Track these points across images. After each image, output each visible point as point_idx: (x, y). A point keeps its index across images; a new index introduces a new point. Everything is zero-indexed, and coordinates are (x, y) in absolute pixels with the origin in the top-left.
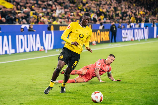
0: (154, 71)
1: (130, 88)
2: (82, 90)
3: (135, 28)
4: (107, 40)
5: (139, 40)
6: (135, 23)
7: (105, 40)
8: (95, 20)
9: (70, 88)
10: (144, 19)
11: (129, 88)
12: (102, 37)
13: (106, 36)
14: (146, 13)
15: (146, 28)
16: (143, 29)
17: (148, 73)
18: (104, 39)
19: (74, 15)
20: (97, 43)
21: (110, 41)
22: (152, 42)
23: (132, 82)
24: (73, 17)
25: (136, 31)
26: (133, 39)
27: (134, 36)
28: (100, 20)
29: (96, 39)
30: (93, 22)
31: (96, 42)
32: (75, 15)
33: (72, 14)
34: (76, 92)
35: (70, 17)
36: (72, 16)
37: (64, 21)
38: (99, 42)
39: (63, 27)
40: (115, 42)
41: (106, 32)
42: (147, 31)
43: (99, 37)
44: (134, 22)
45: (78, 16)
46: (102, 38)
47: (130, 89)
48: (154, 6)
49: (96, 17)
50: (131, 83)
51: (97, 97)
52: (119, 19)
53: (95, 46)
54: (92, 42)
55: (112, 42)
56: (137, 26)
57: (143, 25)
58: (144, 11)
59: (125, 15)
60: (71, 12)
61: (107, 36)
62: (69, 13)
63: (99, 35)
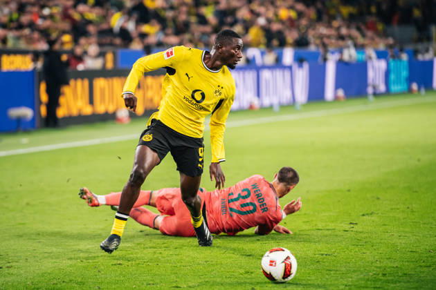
0: (327, 214)
1: (247, 272)
2: (80, 280)
3: (264, 67)
5: (276, 108)
6: (263, 47)
8: (125, 35)
9: (37, 272)
10: (291, 36)
11: (242, 271)
12: (149, 94)
14: (300, 15)
15: (300, 66)
16: (290, 68)
17: (306, 220)
19: (51, 17)
22: (318, 113)
23: (253, 252)
24: (47, 23)
25: (266, 74)
26: (256, 102)
27: (258, 94)
28: (143, 36)
30: (118, 41)
32: (58, 17)
33: (46, 12)
34: (59, 286)
35: (40, 22)
36: (44, 18)
37: (18, 38)
38: (140, 111)
39: (12, 58)
42: (302, 75)
43: (139, 94)
44: (257, 45)
45: (67, 20)
46: (151, 100)
47: (246, 275)
49: (131, 26)
50: (250, 255)
51: (274, 264)
52: (208, 34)
56: (270, 58)
57: (288, 55)
58: (291, 8)
59: (229, 19)
60: (43, 7)
62: (35, 9)
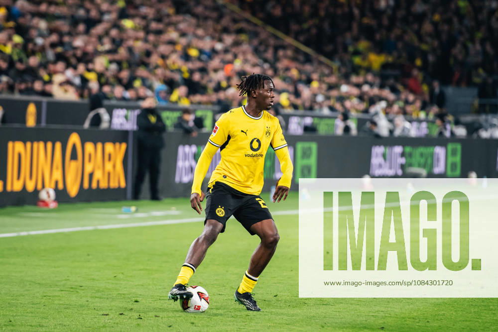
4: (114, 184)
7: (104, 185)
12: (89, 168)
13: (109, 166)
18: (101, 180)
20: (62, 196)
21: (129, 193)
29: (57, 175)
31: (56, 190)
38: (73, 191)
40: (155, 196)
41: (109, 147)
43: (73, 167)
46: (91, 176)
48: (349, 28)
53: (53, 210)
54: (36, 192)
55: (136, 196)
61: (114, 166)
63: (74, 156)
